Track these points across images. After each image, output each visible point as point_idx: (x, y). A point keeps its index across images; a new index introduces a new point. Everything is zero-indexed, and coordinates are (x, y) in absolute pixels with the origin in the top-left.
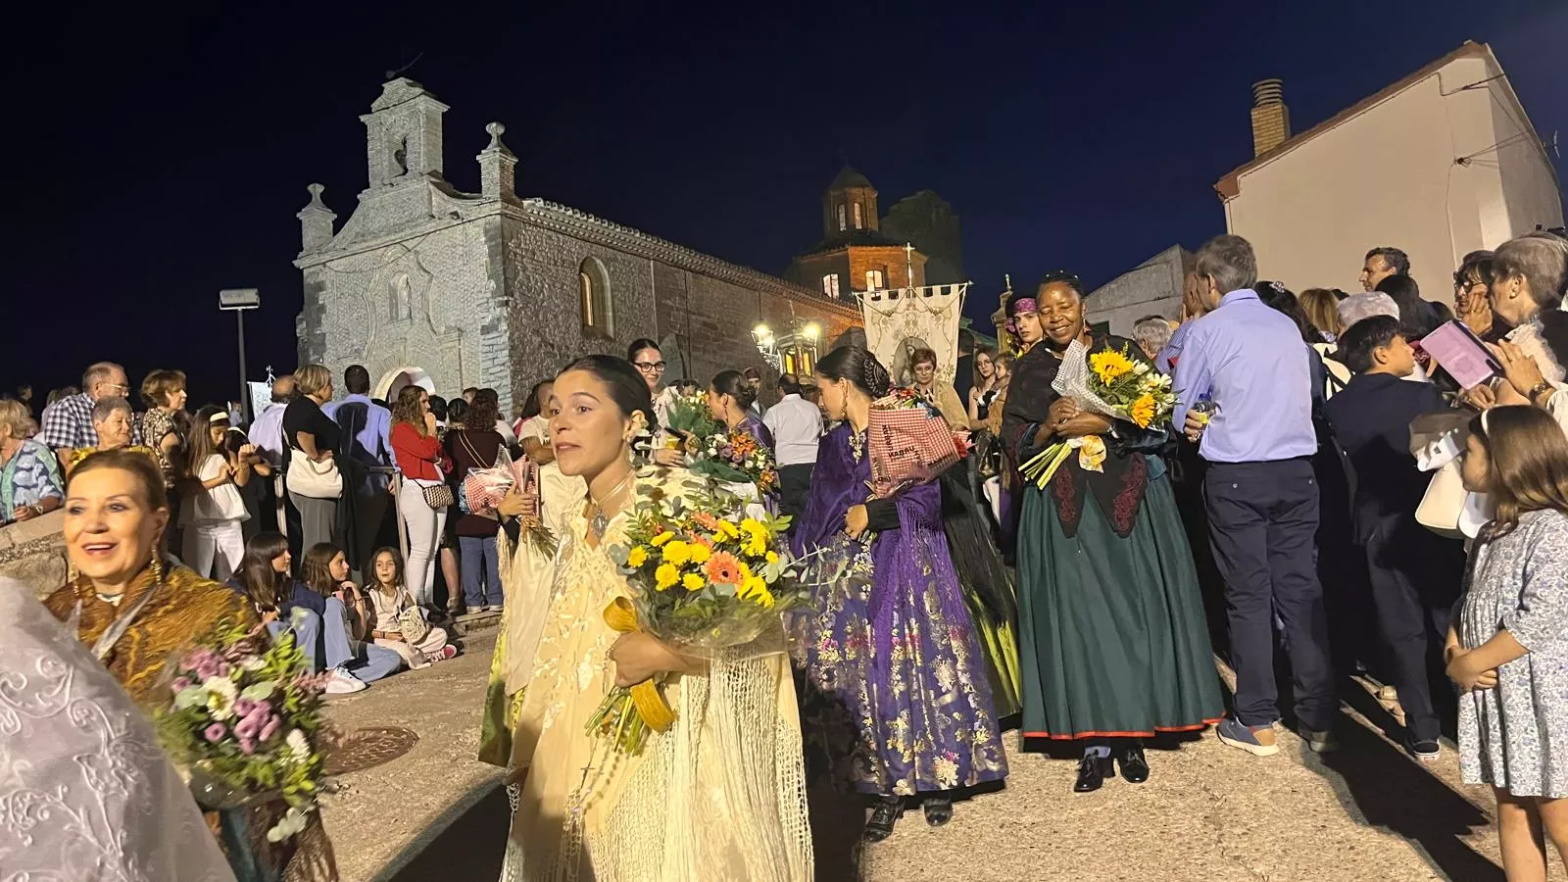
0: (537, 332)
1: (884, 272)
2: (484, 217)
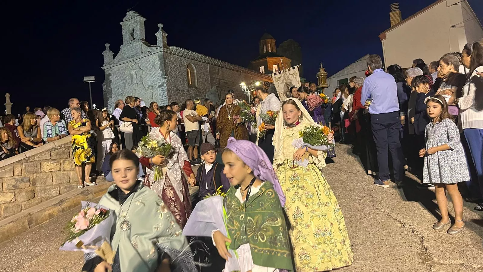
0: (175, 86)
1: (278, 65)
2: (158, 52)
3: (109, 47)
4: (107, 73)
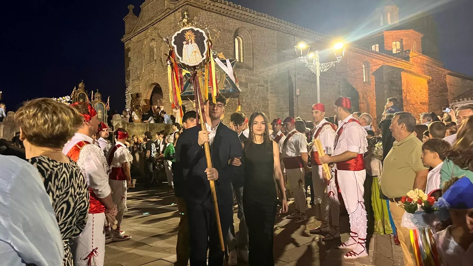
1: (401, 41)
2: (181, 7)
3: (133, 10)
4: (126, 48)
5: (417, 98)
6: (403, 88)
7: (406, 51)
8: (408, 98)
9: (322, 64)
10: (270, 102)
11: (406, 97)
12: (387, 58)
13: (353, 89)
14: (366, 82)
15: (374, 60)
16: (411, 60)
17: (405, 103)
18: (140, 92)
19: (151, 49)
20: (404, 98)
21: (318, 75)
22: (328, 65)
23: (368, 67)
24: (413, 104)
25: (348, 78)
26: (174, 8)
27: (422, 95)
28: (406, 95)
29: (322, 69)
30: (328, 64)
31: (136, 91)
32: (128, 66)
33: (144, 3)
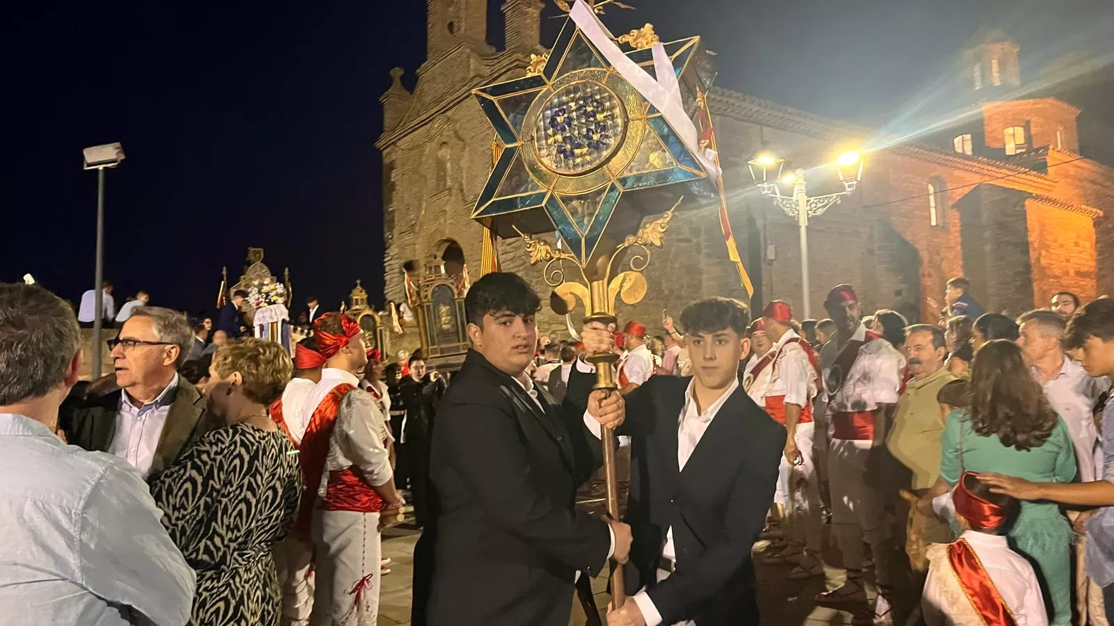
1: (1027, 126)
2: (505, 72)
4: (386, 161)
5: (1068, 261)
6: (1031, 239)
7: (1037, 150)
8: (1044, 262)
9: (812, 199)
10: (704, 277)
11: (1038, 260)
12: (990, 168)
13: (904, 242)
14: (937, 225)
15: (957, 173)
16: (1050, 170)
17: (1035, 274)
18: (417, 258)
19: (440, 164)
20: (1032, 262)
21: (803, 223)
22: (826, 202)
23: (941, 192)
24: (1055, 277)
25: (893, 219)
26: (491, 75)
27: (1080, 253)
28: (1040, 254)
29: (811, 210)
30: (827, 198)
31: (408, 256)
32: (391, 202)
33: (425, 63)
